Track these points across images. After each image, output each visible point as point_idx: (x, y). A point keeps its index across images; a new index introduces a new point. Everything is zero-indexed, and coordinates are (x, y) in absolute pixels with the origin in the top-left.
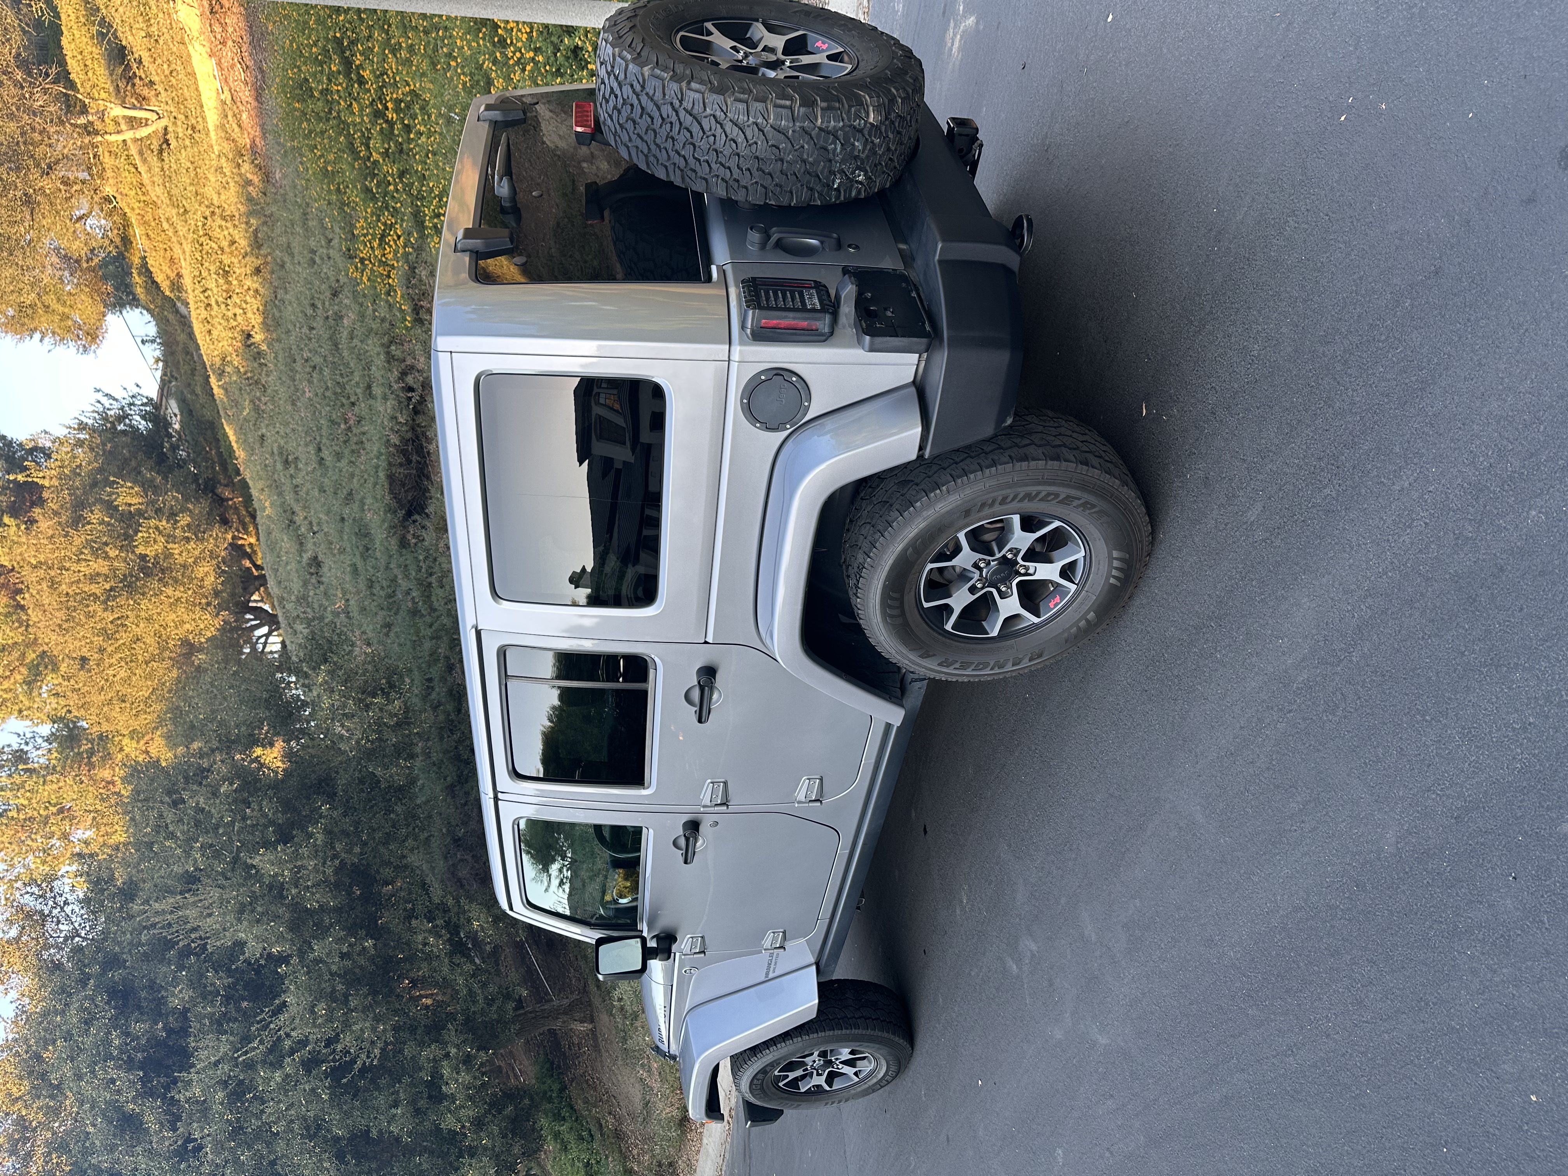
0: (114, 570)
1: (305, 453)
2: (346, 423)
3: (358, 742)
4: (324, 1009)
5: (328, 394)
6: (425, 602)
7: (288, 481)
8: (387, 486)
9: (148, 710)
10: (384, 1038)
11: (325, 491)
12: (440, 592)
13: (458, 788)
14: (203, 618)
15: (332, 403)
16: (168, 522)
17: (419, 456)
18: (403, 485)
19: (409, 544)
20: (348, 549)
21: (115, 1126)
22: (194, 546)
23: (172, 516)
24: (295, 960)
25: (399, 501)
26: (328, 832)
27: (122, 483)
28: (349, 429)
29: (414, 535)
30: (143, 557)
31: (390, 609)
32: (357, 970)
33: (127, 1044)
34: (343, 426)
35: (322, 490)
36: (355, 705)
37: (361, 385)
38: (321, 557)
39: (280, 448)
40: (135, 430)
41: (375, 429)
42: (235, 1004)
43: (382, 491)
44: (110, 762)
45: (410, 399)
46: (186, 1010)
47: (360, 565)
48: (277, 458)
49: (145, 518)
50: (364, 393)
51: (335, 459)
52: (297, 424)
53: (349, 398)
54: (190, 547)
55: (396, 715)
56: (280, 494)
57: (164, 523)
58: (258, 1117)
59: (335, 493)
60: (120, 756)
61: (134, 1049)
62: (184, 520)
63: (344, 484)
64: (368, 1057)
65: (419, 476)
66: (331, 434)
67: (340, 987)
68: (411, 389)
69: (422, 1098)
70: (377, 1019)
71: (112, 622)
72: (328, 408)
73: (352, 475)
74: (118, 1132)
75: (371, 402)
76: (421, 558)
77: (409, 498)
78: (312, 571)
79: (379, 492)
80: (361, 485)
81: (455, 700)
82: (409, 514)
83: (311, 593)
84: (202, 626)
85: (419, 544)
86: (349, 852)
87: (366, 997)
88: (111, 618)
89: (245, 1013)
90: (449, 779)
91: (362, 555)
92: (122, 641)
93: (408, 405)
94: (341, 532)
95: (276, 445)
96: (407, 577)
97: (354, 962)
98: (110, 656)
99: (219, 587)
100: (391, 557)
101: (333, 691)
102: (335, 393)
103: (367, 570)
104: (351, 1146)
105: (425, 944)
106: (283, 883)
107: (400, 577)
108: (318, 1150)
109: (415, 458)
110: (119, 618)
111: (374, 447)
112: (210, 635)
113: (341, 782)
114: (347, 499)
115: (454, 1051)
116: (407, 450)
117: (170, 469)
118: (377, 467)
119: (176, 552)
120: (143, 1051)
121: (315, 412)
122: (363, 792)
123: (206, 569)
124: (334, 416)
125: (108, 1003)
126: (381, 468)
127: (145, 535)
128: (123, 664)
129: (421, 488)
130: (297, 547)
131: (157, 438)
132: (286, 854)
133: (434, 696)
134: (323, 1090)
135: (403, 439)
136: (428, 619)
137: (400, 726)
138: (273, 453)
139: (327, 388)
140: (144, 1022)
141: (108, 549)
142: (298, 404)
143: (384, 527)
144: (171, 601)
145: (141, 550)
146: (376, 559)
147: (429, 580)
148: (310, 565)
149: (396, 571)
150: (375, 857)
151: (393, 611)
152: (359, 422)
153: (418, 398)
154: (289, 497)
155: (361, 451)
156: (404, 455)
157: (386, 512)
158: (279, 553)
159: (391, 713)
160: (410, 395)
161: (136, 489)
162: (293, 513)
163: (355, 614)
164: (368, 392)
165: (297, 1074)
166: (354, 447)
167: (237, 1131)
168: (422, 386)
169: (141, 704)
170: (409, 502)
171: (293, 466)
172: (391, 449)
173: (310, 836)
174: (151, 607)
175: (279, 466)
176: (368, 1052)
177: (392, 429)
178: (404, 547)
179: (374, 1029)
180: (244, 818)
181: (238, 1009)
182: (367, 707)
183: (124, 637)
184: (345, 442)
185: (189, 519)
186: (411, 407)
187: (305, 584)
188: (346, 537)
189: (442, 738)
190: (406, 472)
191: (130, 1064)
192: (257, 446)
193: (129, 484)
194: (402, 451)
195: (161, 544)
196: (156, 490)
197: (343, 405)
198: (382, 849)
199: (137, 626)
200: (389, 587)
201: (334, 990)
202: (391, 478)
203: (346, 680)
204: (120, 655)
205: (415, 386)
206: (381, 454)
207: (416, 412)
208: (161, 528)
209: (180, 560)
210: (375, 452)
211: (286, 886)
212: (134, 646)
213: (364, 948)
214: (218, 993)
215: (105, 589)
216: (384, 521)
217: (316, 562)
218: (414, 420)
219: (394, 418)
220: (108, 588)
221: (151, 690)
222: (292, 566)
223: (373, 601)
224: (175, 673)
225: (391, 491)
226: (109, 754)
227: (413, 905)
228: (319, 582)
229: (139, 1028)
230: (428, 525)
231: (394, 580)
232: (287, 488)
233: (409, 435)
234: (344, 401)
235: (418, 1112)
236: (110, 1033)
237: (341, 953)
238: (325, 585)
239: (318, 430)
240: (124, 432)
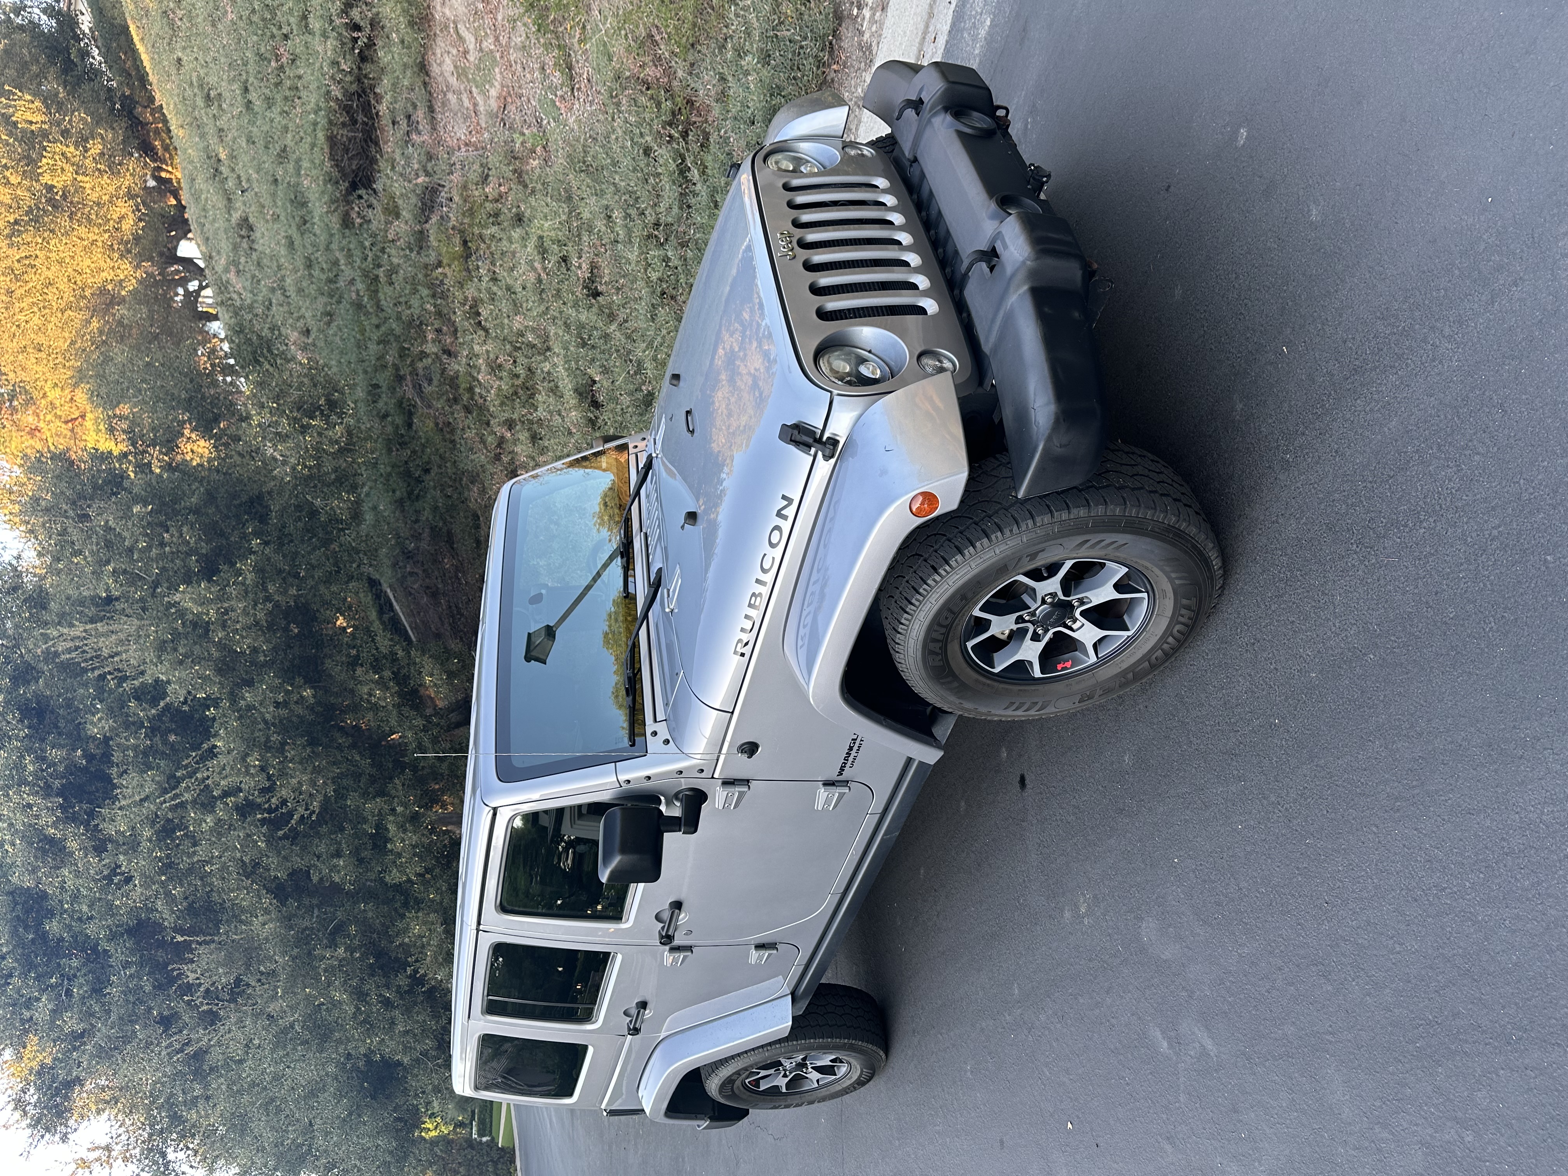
0: (16, 198)
1: (230, 91)
2: (277, 61)
3: (293, 469)
4: (258, 760)
5: (255, 18)
6: (371, 298)
7: (211, 121)
8: (327, 150)
9: (67, 364)
10: (323, 792)
11: (254, 143)
12: (388, 290)
13: (408, 504)
14: (122, 267)
15: (260, 32)
16: (76, 148)
17: (365, 116)
18: (347, 151)
19: (353, 223)
20: (282, 218)
21: (36, 849)
22: (109, 181)
23: (82, 141)
24: (225, 704)
25: (341, 170)
26: (259, 570)
27: (20, 94)
28: (281, 67)
29: (359, 213)
30: (50, 188)
31: (332, 297)
32: (294, 719)
33: (43, 770)
34: (273, 64)
35: (251, 141)
36: (289, 425)
37: (296, 14)
38: (251, 220)
39: (199, 78)
40: (34, 26)
41: (312, 75)
42: (161, 737)
43: (321, 154)
44: (33, 407)
45: (355, 40)
46: (107, 739)
47: (296, 236)
48: (196, 90)
49: (49, 141)
50: (299, 25)
51: (265, 106)
52: (218, 52)
53: (280, 28)
54: (103, 182)
55: (337, 442)
56: (202, 136)
57: (72, 149)
58: (190, 856)
59: (267, 147)
60: (43, 402)
61: (51, 775)
62: (95, 148)
63: (276, 138)
64: (306, 810)
65: (366, 141)
66: (259, 72)
67: (274, 738)
68: (357, 27)
69: (366, 849)
70: (317, 771)
71: (18, 261)
72: (255, 38)
73: (286, 129)
74: (39, 855)
75: (309, 38)
76: (367, 244)
77: (354, 167)
78: (242, 233)
79: (317, 155)
80: (296, 143)
81: (404, 413)
82: (354, 186)
83: (243, 260)
84: (122, 277)
85: (365, 226)
86: (285, 593)
87: (304, 747)
88: (18, 257)
89: (173, 745)
90: (398, 493)
91: (299, 228)
92: (31, 284)
93: (353, 49)
94: (274, 195)
95: (195, 74)
96: (351, 264)
97: (290, 710)
98: (20, 299)
99: (140, 232)
100: (332, 235)
101: (263, 407)
102: (264, 20)
103: (304, 246)
104: (291, 880)
105: (370, 695)
106: (208, 623)
107: (342, 262)
108: (255, 887)
109: (360, 118)
110: (26, 257)
111: (312, 98)
112: (131, 288)
113: (275, 507)
114: (281, 157)
115: (399, 809)
116: (351, 107)
117: (79, 81)
118: (315, 124)
119: (88, 186)
120: (63, 778)
121: (239, 40)
122: (300, 520)
123: (124, 211)
124: (263, 50)
125: (21, 721)
126: (320, 126)
127: (50, 161)
128: (35, 309)
129: (367, 156)
130: (225, 202)
131: (61, 39)
132: (210, 593)
133: (380, 404)
134: (259, 837)
135: (345, 92)
136: (375, 321)
137: (342, 453)
138: (192, 83)
139: (254, 11)
140: (61, 746)
141: (7, 174)
142: (219, 26)
143: (323, 200)
144: (86, 243)
145: (46, 179)
146: (315, 235)
147: (375, 272)
148: (240, 226)
149: (337, 254)
150: (315, 595)
151: (334, 299)
152: (293, 61)
153: (365, 40)
154: (213, 141)
155: (296, 100)
156: (347, 113)
157: (325, 183)
158: (204, 205)
159: (331, 439)
160: (355, 35)
161: (36, 104)
162: (219, 160)
163: (292, 292)
164: (303, 23)
165: (231, 818)
166: (288, 93)
167: (168, 866)
168: (371, 24)
169: (59, 356)
170: (353, 171)
171: (216, 104)
172: (332, 104)
173: (239, 573)
174: (61, 248)
175: (200, 102)
176: (307, 804)
177: (333, 78)
178: (347, 227)
179: (313, 783)
180: (162, 544)
181: (165, 742)
182: (304, 429)
183: (34, 280)
184: (277, 85)
185: (101, 147)
186: (357, 51)
187: (235, 247)
188: (280, 203)
189: (390, 451)
190: (350, 134)
191: (47, 791)
192: (173, 71)
193: (29, 97)
194: (346, 106)
195: (70, 174)
196: (60, 106)
197: (273, 36)
198: (322, 589)
199: (48, 268)
200: (330, 270)
201: (268, 740)
202: (331, 140)
203: (278, 396)
204: (31, 300)
205: (362, 24)
206: (320, 110)
207: (363, 58)
208: (69, 155)
209: (94, 196)
210: (312, 105)
211: (212, 627)
212: (45, 290)
213: (302, 697)
214: (142, 726)
215: (9, 222)
216: (323, 192)
217: (246, 224)
218: (360, 68)
219: (335, 63)
220: (12, 221)
221: (69, 341)
222: (220, 224)
223: (312, 283)
224: (95, 324)
225: (332, 157)
226: (32, 398)
227: (358, 651)
228: (251, 248)
229: (55, 754)
230: (375, 202)
231: (336, 263)
232: (211, 130)
233: (354, 87)
234: (275, 31)
235: (361, 861)
236: (23, 757)
237: (275, 702)
238: (258, 253)
239: (243, 64)
240: (21, 28)
